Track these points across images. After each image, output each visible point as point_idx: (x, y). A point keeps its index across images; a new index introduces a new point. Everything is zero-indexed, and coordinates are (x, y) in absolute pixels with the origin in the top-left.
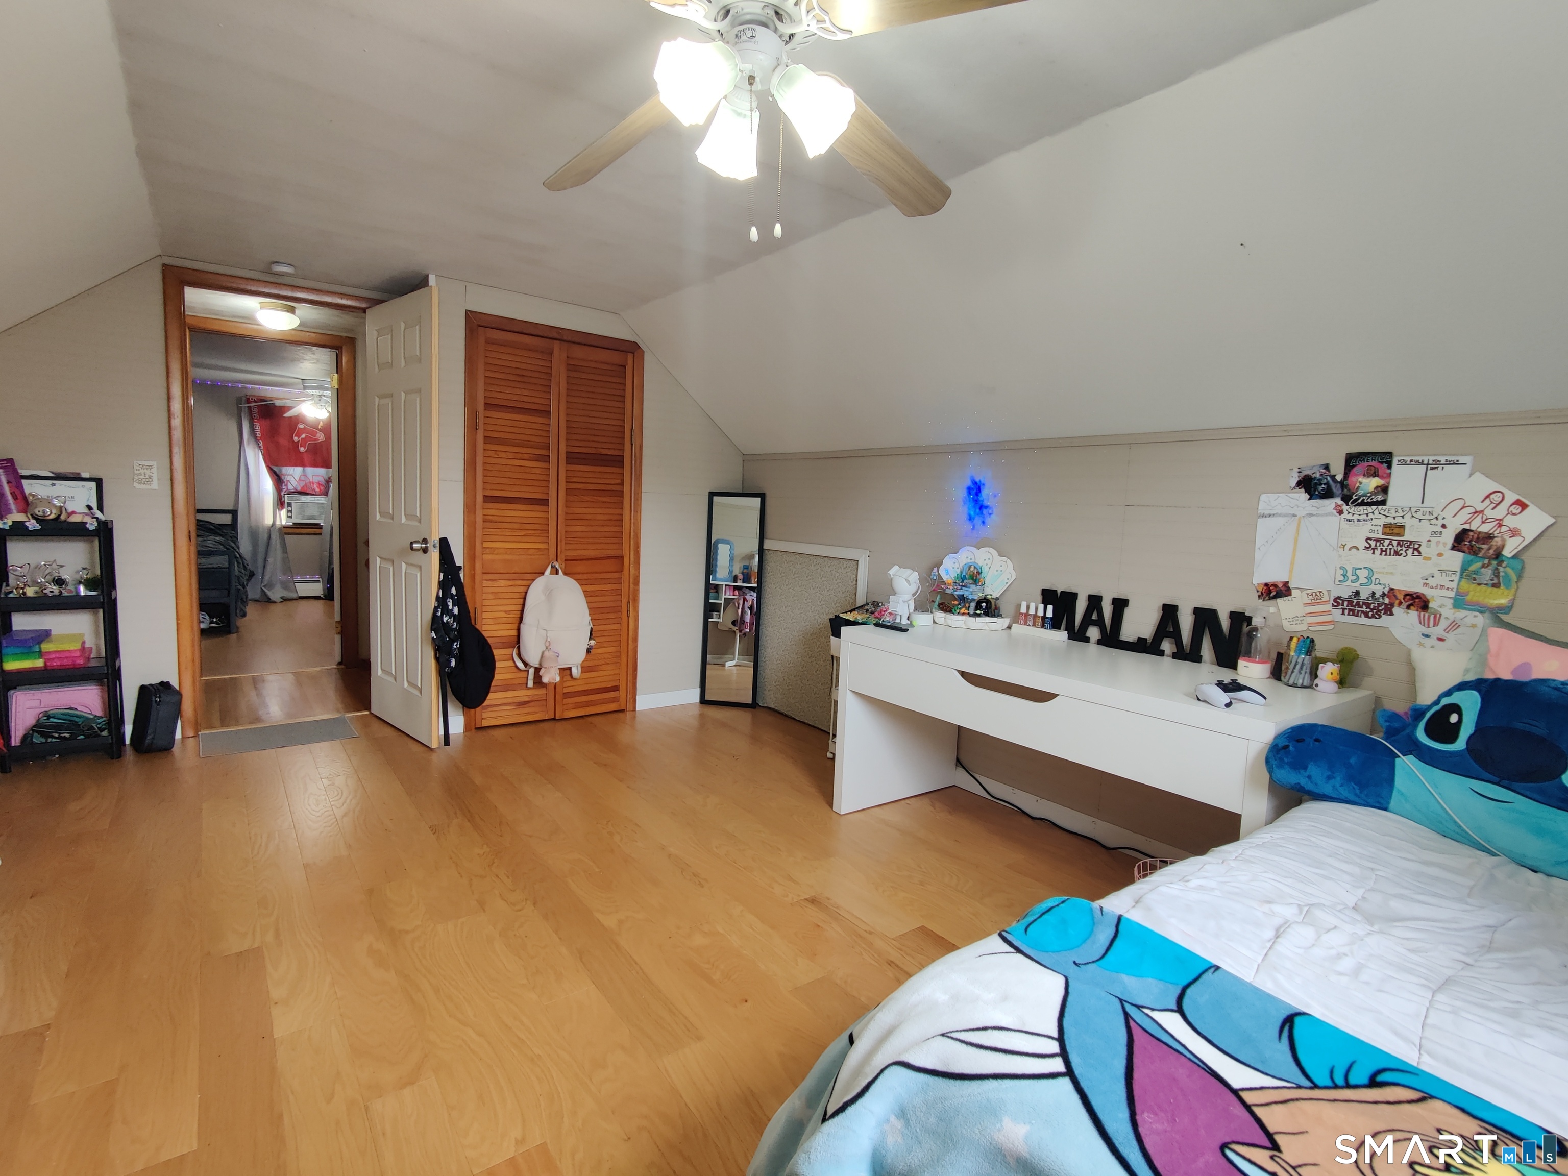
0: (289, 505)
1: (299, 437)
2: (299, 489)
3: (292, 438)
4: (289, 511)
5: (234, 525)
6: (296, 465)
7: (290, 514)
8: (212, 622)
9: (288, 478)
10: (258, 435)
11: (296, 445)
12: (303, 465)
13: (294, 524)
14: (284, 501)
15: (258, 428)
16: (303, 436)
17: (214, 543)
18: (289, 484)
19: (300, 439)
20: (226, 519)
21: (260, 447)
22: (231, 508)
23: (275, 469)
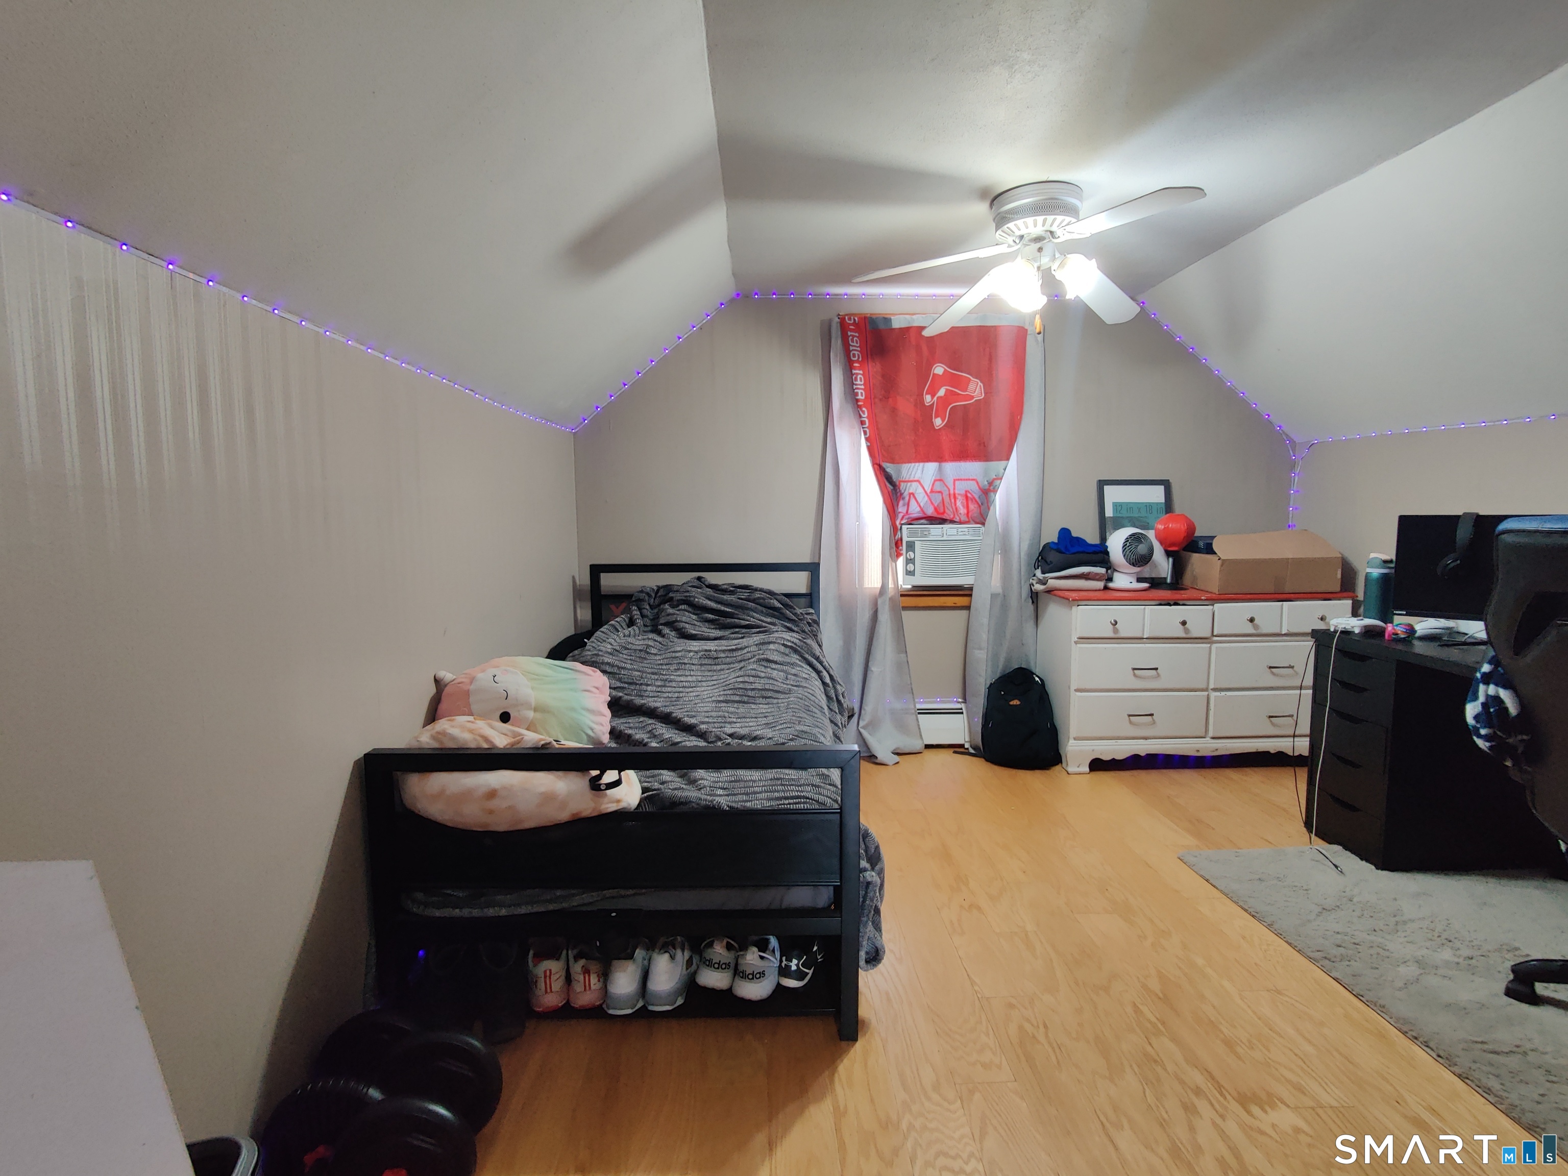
0: (911, 546)
1: (933, 396)
2: (930, 511)
3: (920, 396)
4: (909, 561)
5: (811, 597)
6: (926, 459)
7: (911, 567)
8: (784, 972)
9: (914, 488)
10: (859, 397)
11: (926, 413)
12: (940, 458)
13: (915, 588)
14: (901, 539)
15: (860, 382)
16: (942, 392)
17: (782, 649)
18: (913, 502)
19: (935, 398)
20: (797, 582)
21: (862, 423)
22: (806, 559)
23: (890, 468)
